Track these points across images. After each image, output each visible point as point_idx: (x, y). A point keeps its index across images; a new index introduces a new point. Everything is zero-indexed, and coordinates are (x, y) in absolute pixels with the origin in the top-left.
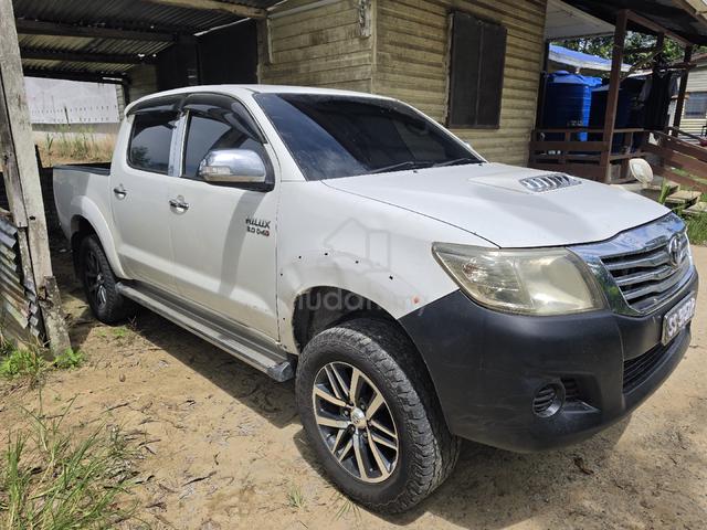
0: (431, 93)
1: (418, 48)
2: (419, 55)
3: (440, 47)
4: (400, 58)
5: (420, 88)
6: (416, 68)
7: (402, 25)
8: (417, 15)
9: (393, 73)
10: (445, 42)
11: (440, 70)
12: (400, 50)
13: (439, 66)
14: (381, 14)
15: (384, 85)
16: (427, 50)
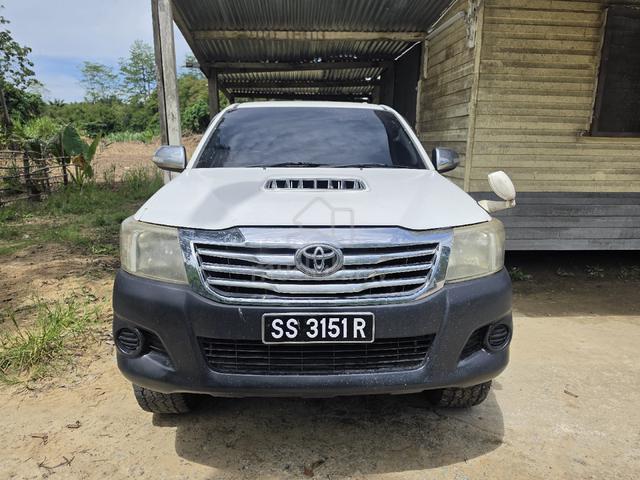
0: (568, 98)
1: (547, 52)
2: (548, 58)
3: (588, 47)
4: (516, 64)
5: (547, 93)
6: (543, 72)
7: (521, 31)
8: (548, 17)
9: (505, 79)
10: (596, 41)
11: (586, 72)
12: (516, 56)
13: (586, 67)
14: (489, 24)
15: (490, 92)
16: (562, 52)
